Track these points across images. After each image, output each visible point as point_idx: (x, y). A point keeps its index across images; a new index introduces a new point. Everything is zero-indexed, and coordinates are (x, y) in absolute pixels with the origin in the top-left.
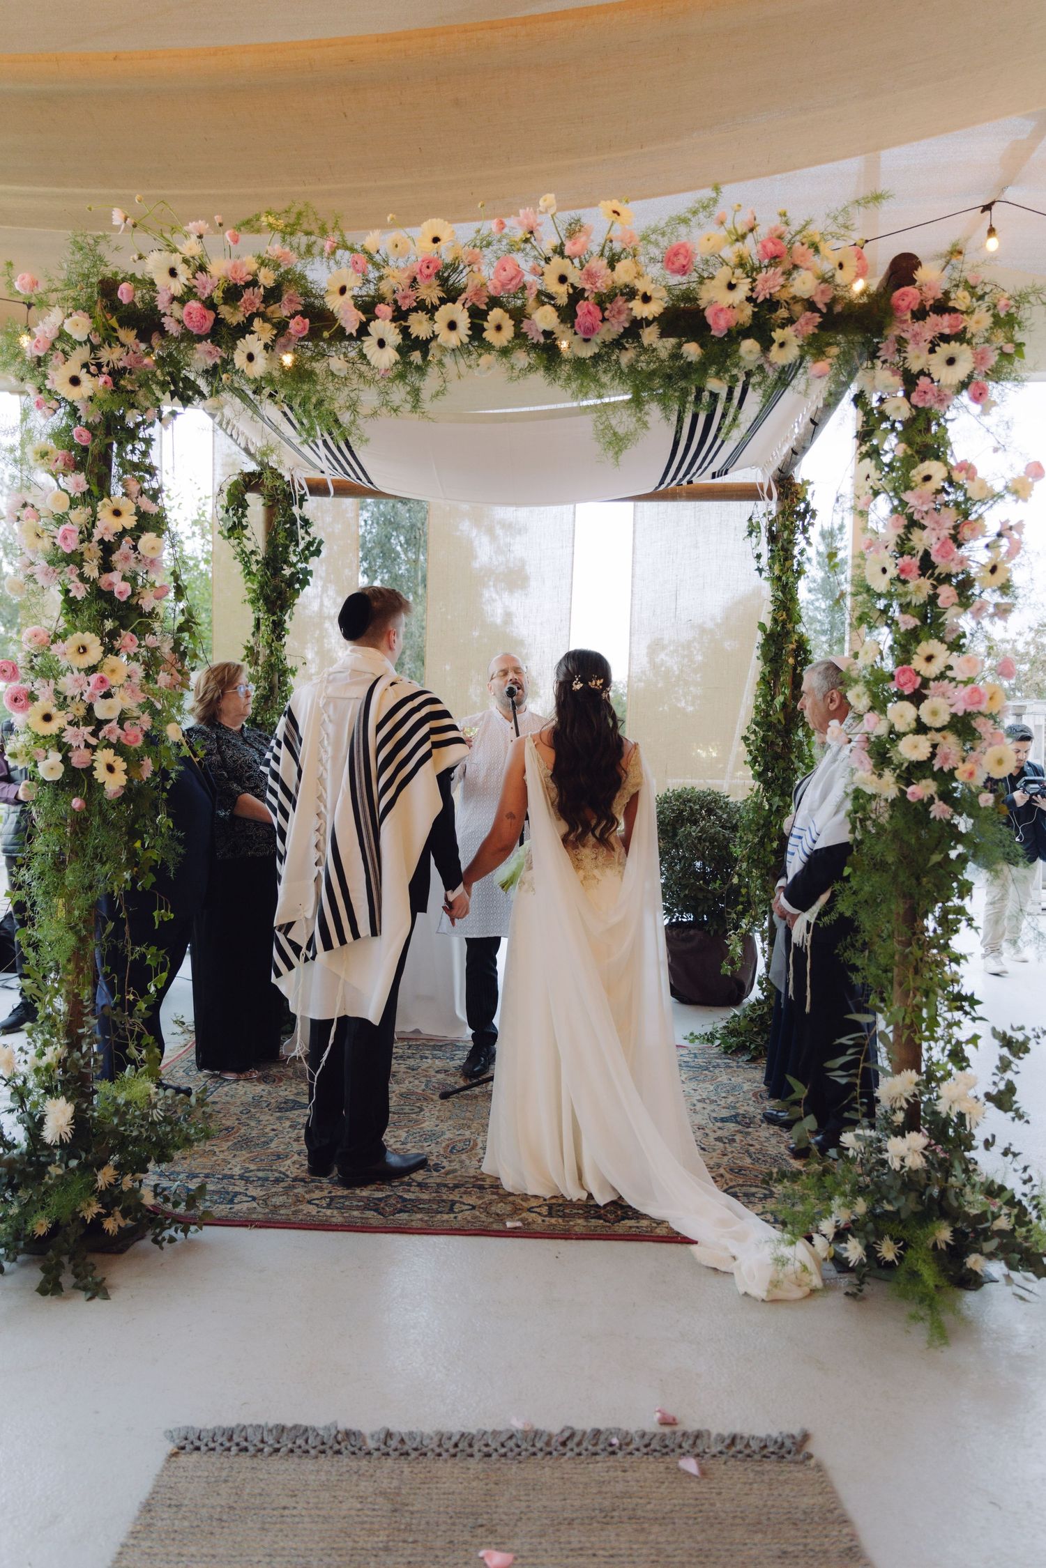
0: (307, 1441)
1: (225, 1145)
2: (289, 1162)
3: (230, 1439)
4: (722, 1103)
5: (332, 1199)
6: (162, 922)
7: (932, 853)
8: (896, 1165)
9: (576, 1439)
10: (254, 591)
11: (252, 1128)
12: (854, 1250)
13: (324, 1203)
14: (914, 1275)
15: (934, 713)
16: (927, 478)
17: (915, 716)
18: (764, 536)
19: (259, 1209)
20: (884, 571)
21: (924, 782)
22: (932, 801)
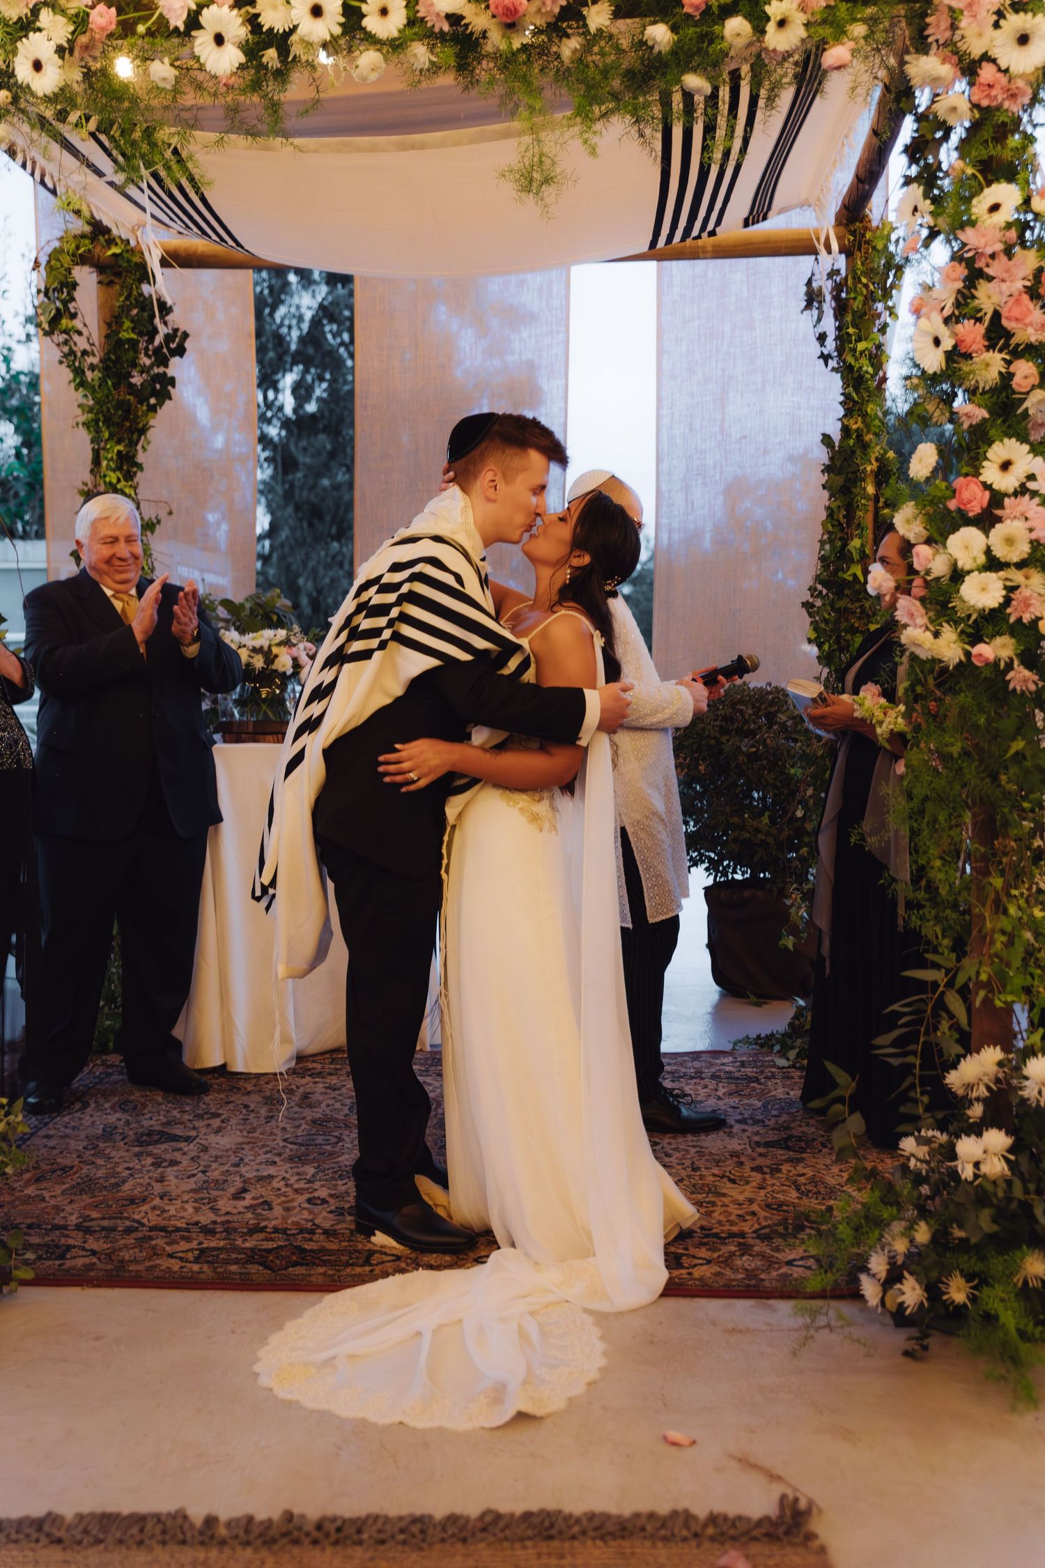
0: (142, 1530)
1: (58, 1190)
2: (145, 1208)
3: (40, 1529)
4: (772, 1123)
5: (202, 1251)
7: (1013, 739)
8: (967, 1172)
9: (501, 1524)
10: (90, 409)
11: (98, 1167)
12: (911, 1293)
13: (190, 1256)
14: (990, 1319)
15: (1010, 542)
16: (995, 208)
17: (984, 547)
19: (100, 1266)
20: (937, 342)
21: (999, 641)
22: (1010, 666)
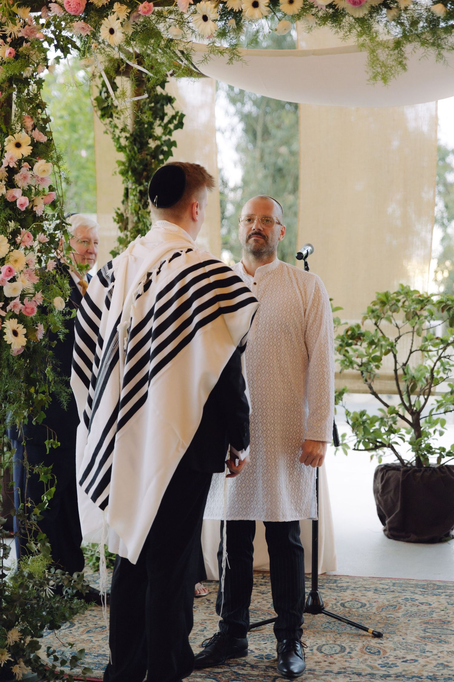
6: (51, 449)
10: (123, 164)
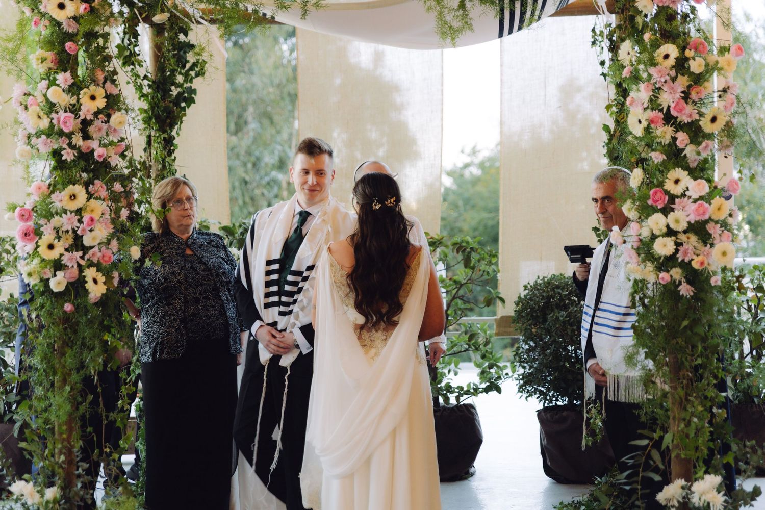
15: (677, 221)
16: (666, 56)
17: (665, 224)
18: (606, 44)
20: (640, 122)
21: (674, 270)
22: (680, 282)
